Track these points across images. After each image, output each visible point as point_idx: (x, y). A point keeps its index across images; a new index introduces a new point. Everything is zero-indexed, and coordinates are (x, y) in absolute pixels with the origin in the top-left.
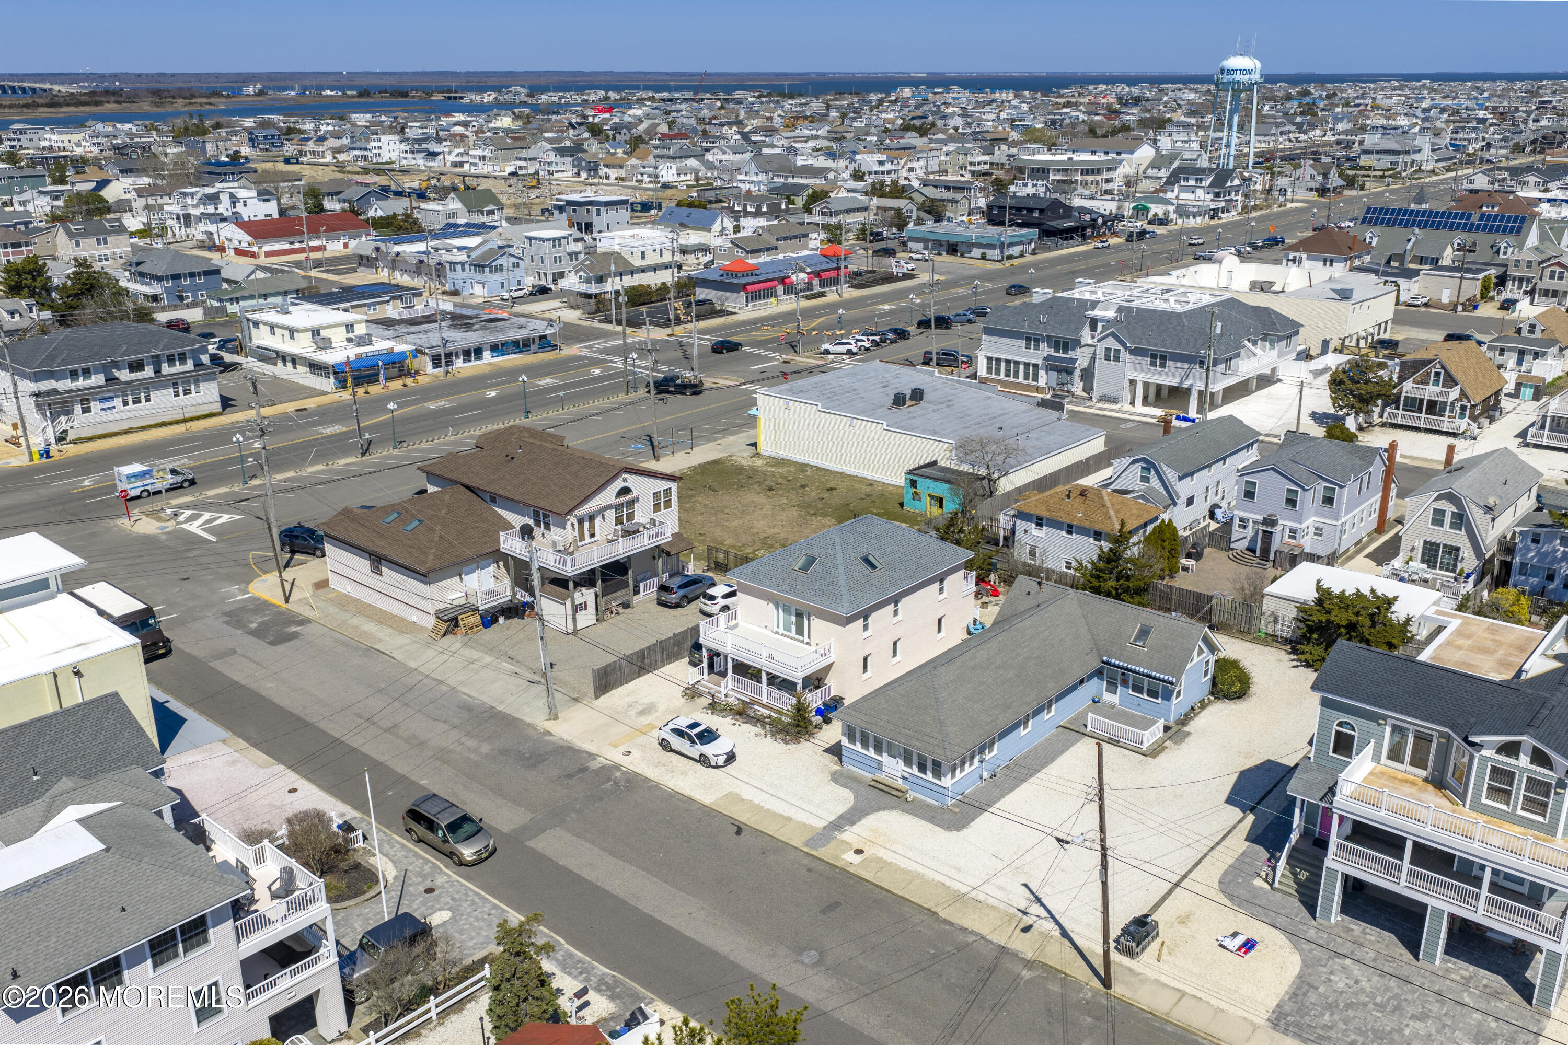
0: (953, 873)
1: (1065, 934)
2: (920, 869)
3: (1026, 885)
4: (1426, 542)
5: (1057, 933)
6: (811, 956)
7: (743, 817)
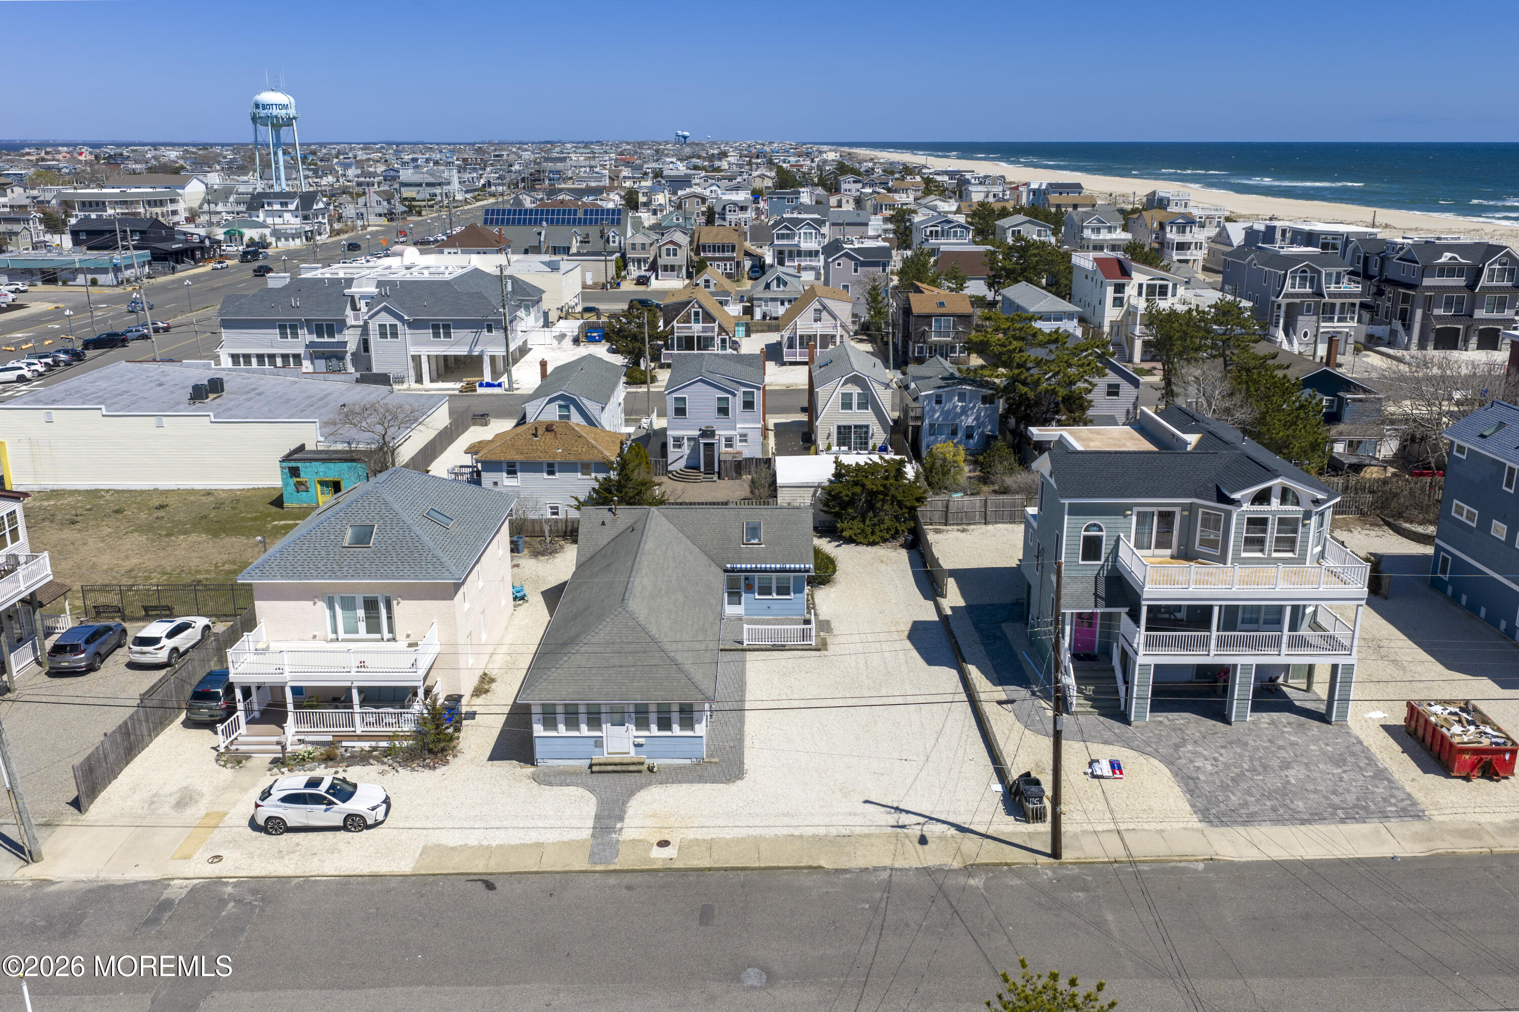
0: (786, 821)
1: (960, 829)
2: (752, 832)
3: (866, 802)
4: (839, 427)
5: (953, 831)
6: (753, 977)
7: (479, 866)
